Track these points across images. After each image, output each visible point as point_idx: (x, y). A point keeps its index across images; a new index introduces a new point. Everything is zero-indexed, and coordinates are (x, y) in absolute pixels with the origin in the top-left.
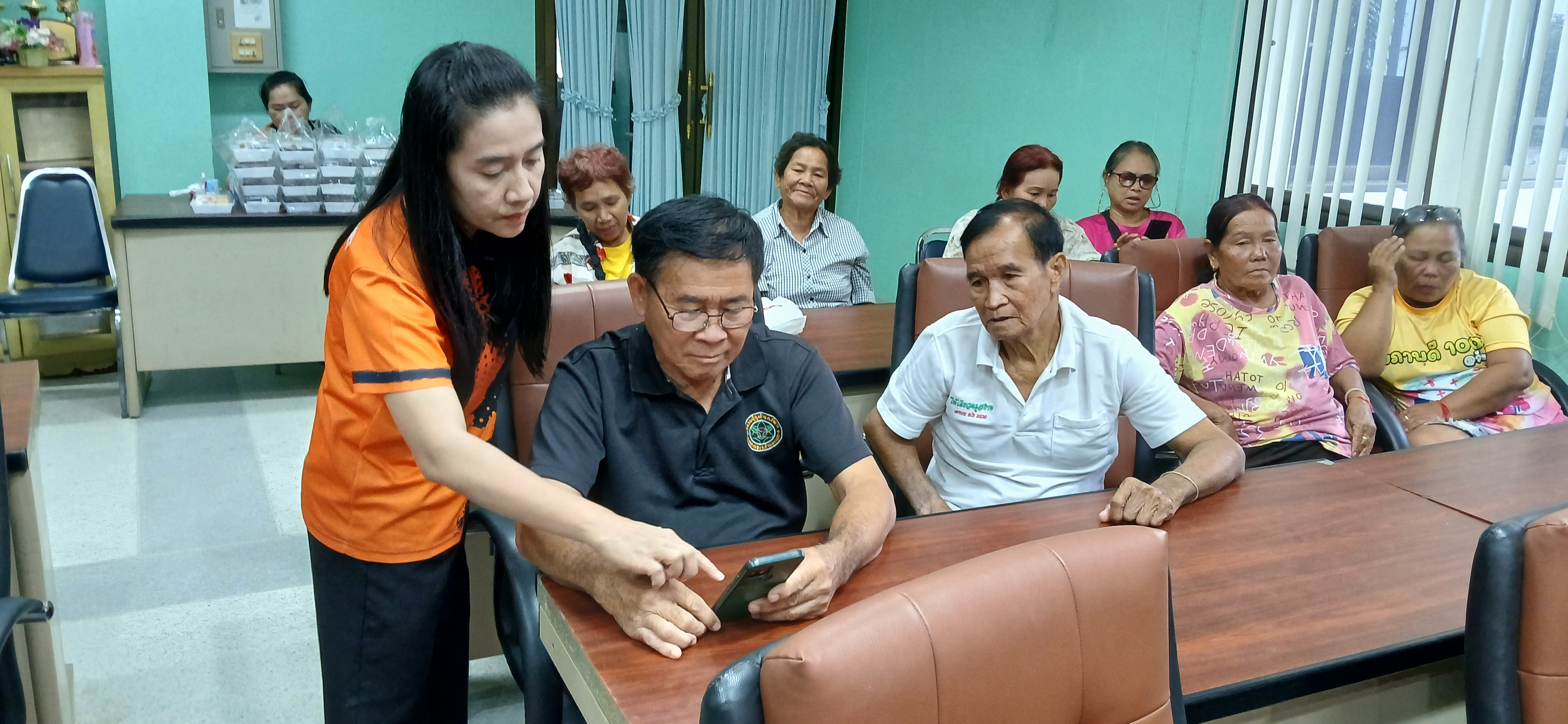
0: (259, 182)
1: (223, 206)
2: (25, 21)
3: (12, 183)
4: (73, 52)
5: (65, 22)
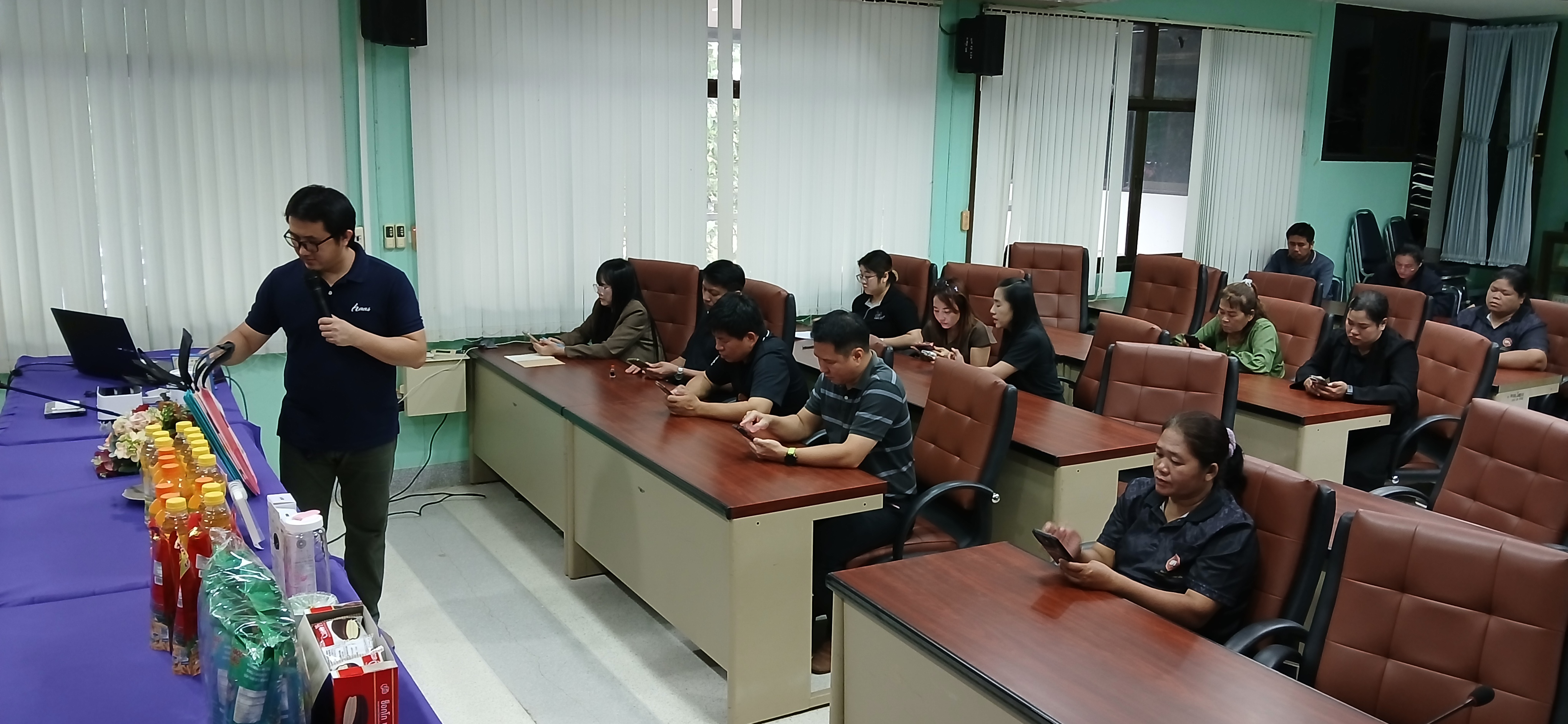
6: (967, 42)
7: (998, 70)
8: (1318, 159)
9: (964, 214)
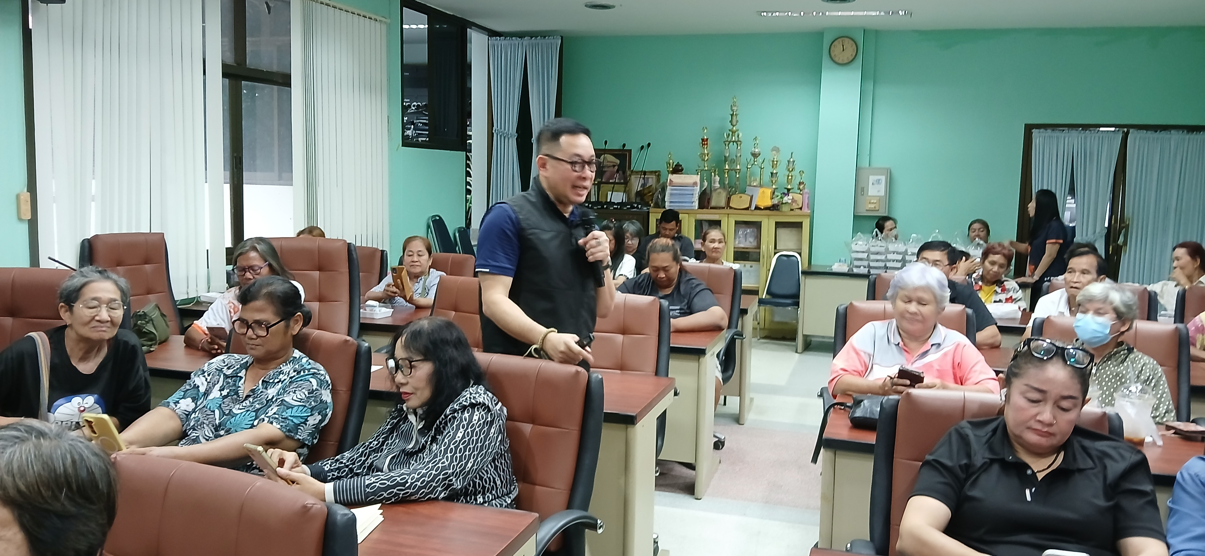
0: (861, 259)
1: (845, 269)
2: (784, 193)
3: (770, 257)
4: (800, 206)
5: (800, 194)
8: (399, 145)
9: (22, 197)
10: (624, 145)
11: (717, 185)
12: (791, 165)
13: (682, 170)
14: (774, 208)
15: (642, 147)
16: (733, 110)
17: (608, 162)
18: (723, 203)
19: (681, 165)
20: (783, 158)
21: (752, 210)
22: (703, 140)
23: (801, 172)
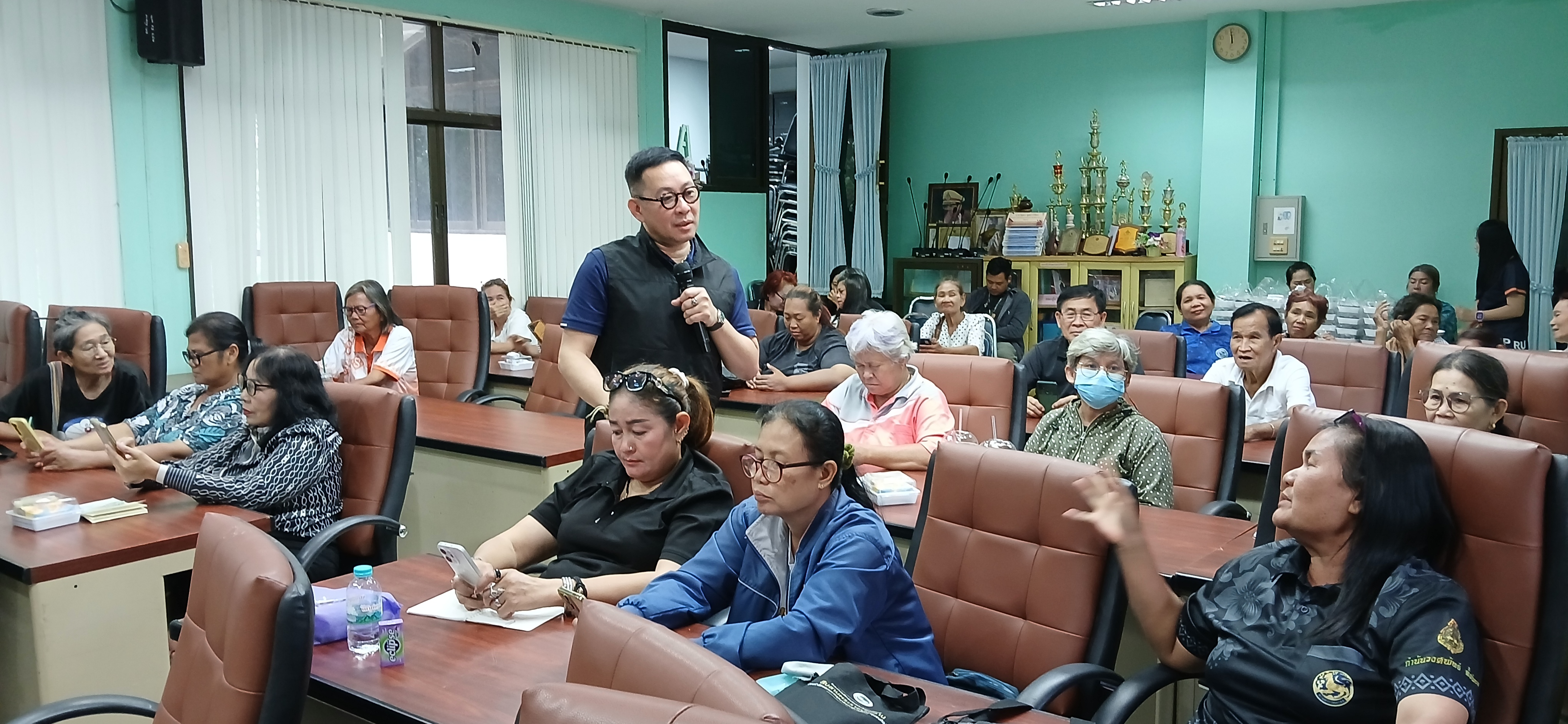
4: (1174, 250)
6: (147, 20)
7: (199, 60)
9: (180, 247)
10: (970, 178)
11: (1071, 224)
12: (1168, 196)
13: (1031, 206)
14: (1141, 252)
15: (991, 180)
16: (1093, 128)
17: (951, 199)
18: (1074, 247)
19: (1029, 201)
20: (1158, 187)
21: (1109, 256)
22: (1055, 167)
23: (1182, 206)
